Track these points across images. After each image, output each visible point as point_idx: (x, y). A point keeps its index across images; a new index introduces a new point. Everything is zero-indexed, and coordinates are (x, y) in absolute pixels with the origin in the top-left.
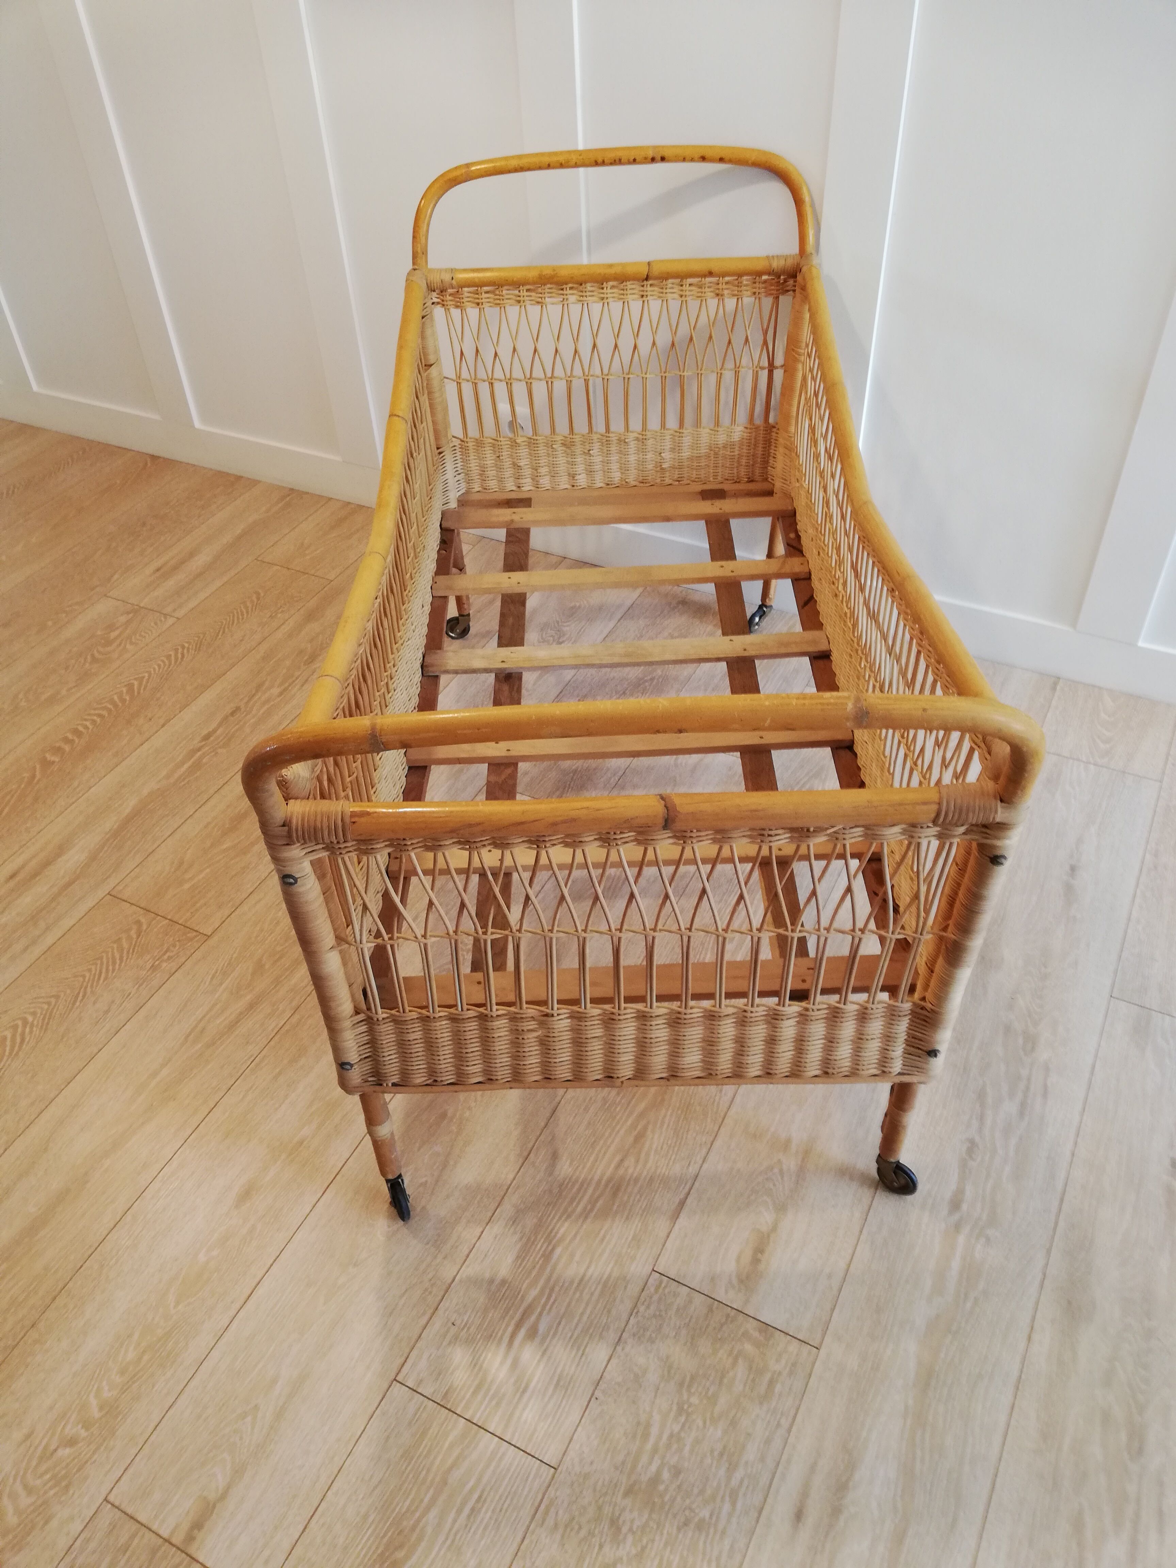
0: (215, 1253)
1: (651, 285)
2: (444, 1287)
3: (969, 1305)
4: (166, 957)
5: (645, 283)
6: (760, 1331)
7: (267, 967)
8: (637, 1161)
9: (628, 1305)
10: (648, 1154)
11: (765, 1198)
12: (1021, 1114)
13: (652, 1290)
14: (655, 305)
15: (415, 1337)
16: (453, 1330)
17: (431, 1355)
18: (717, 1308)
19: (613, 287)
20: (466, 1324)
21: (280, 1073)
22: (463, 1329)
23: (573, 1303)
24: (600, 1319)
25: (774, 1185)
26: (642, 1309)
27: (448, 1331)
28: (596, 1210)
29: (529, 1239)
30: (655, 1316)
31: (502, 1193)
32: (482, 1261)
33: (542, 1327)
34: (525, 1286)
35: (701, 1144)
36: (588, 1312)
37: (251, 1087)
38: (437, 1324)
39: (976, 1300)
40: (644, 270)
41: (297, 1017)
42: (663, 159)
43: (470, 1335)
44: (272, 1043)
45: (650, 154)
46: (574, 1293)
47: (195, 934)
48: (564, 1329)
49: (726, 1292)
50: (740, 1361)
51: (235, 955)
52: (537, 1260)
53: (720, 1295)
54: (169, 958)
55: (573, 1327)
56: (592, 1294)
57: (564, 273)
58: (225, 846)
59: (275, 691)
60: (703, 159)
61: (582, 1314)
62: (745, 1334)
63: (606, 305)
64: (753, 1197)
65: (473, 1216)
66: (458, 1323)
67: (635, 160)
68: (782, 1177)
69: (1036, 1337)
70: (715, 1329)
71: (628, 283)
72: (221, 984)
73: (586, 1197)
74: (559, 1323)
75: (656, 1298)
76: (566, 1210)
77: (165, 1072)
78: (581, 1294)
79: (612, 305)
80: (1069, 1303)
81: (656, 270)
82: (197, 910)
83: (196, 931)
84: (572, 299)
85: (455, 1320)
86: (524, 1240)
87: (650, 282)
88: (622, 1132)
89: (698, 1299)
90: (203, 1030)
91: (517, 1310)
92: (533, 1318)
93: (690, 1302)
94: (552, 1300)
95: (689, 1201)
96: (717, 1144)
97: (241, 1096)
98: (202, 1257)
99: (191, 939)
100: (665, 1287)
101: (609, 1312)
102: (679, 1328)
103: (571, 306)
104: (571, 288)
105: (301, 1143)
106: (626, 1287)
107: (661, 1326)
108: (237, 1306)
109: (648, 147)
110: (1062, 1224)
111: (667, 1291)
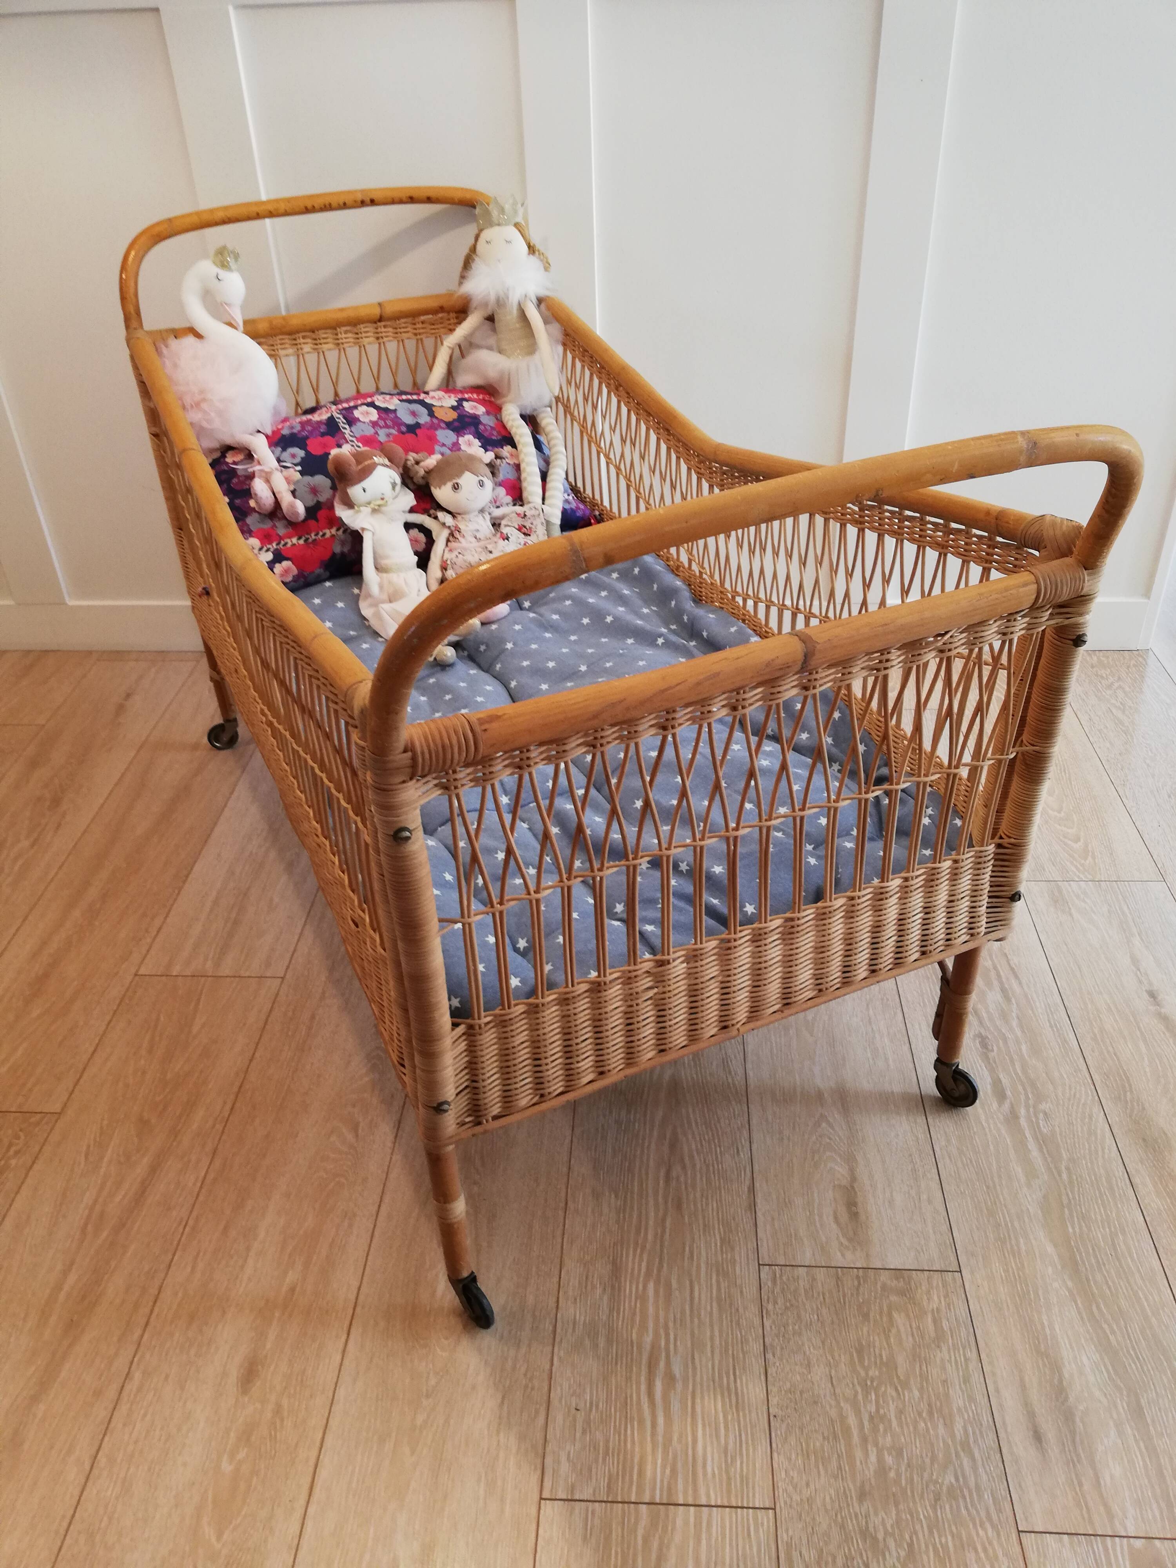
0: (241, 1455)
1: (385, 327)
2: (546, 1376)
3: (1065, 1176)
4: (11, 1152)
5: (379, 324)
6: (897, 1279)
7: (153, 1121)
8: (684, 1167)
9: (754, 1309)
10: (691, 1157)
11: (828, 1154)
12: (1007, 998)
13: (770, 1284)
14: (392, 346)
15: (541, 1442)
16: (580, 1416)
17: (569, 1452)
18: (843, 1274)
19: (346, 332)
20: (591, 1403)
21: (226, 1228)
22: (591, 1410)
23: (696, 1332)
24: (732, 1334)
25: (830, 1139)
26: (770, 1307)
27: (575, 1420)
28: (668, 1230)
29: (613, 1287)
30: (786, 1308)
31: (558, 1253)
32: (574, 1330)
33: (677, 1370)
34: (634, 1336)
35: (738, 1128)
36: (717, 1333)
37: (198, 1254)
38: (559, 1418)
39: (1068, 1169)
40: (377, 312)
41: (217, 1163)
42: (373, 202)
43: (602, 1413)
44: (201, 1198)
45: (359, 197)
46: (692, 1321)
47: (38, 1116)
48: (701, 1361)
49: (843, 1255)
50: (895, 1315)
51: (105, 1122)
52: (633, 1304)
53: (838, 1260)
54: (17, 1153)
55: (709, 1354)
56: (711, 1314)
57: (295, 322)
58: (34, 1014)
59: (25, 844)
60: (412, 200)
61: (712, 1338)
62: (884, 1287)
63: (342, 351)
64: (816, 1158)
65: (538, 1289)
66: (581, 1406)
67: (345, 204)
68: (833, 1129)
69: (1136, 1180)
70: (852, 1295)
71: (362, 326)
72: (102, 1158)
73: (651, 1223)
74: (693, 1358)
75: (777, 1289)
76: (636, 1243)
77: (72, 1278)
78: (699, 1319)
79: (348, 350)
80: (1144, 1140)
81: (389, 310)
82: (31, 1090)
83: (41, 1113)
84: (307, 348)
85: (577, 1405)
86: (609, 1290)
87: (383, 323)
88: (653, 1146)
89: (820, 1274)
90: (102, 1214)
91: (640, 1364)
92: (662, 1364)
93: (814, 1279)
94: (672, 1337)
95: (757, 1185)
96: (754, 1121)
97: (189, 1269)
98: (227, 1467)
99: (38, 1123)
100: (781, 1276)
101: (738, 1324)
102: (817, 1308)
103: (306, 356)
104: (304, 337)
105: (292, 1290)
106: (741, 1292)
107: (799, 1316)
108: (302, 1502)
109: (356, 191)
110: (1096, 1077)
111: (784, 1278)
